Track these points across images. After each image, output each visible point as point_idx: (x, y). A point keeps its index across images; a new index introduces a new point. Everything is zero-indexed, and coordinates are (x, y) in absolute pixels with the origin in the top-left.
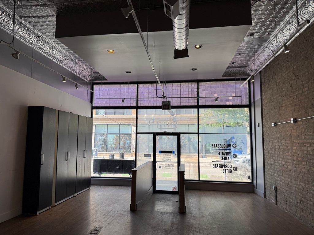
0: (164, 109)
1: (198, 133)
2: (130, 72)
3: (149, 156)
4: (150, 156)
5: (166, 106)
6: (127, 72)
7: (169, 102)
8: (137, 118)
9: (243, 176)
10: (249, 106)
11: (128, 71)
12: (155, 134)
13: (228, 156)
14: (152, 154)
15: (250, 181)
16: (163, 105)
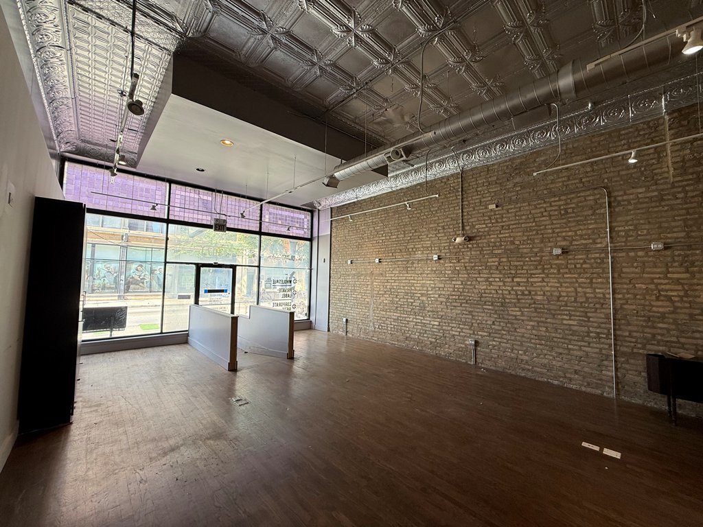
0: (215, 230)
1: (259, 267)
2: (203, 170)
3: (186, 298)
4: (188, 297)
5: (220, 226)
6: (198, 170)
7: (225, 221)
8: (167, 239)
9: (301, 314)
10: (311, 240)
11: (201, 168)
12: (199, 267)
13: (288, 293)
14: (193, 294)
15: (306, 318)
16: (216, 225)
